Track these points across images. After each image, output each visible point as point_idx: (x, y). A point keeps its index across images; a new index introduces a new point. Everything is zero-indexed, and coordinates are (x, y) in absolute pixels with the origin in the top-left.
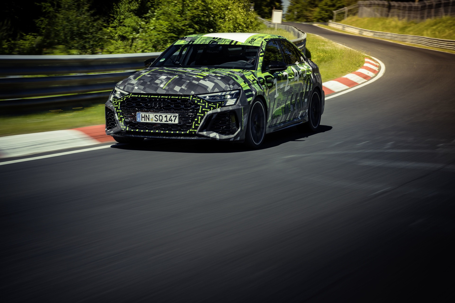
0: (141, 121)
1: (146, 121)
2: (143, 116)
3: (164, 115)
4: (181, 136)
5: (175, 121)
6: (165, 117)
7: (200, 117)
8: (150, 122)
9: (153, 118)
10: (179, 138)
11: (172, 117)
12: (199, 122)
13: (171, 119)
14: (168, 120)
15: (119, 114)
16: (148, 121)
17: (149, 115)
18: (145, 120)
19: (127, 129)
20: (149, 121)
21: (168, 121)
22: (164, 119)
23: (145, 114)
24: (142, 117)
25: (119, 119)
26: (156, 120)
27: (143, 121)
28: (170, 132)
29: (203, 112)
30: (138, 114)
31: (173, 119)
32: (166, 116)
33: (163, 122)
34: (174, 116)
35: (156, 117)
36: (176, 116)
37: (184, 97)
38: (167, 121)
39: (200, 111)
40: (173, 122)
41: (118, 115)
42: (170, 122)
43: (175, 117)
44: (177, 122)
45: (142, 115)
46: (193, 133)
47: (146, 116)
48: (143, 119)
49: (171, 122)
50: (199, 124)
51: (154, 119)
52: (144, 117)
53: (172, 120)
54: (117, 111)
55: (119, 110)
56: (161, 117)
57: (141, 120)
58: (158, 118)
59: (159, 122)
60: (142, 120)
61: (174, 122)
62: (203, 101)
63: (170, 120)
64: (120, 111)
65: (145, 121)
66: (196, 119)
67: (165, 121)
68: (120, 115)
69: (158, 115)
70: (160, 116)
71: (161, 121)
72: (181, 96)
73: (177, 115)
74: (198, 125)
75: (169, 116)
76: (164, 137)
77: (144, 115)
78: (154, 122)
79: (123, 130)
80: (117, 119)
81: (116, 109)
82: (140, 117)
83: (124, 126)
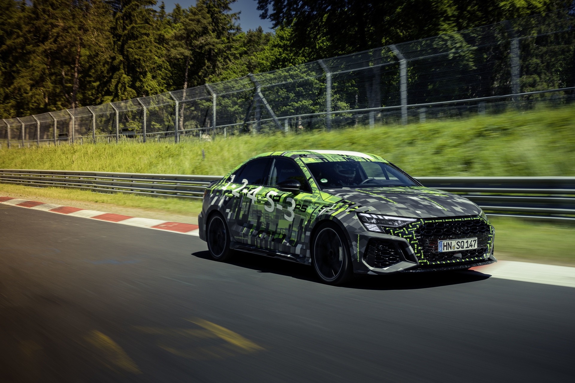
0: (443, 251)
1: (448, 249)
2: (445, 244)
3: (465, 241)
5: (475, 245)
7: (492, 239)
8: (452, 250)
9: (455, 245)
12: (492, 244)
14: (469, 246)
15: (416, 245)
16: (450, 250)
17: (451, 242)
19: (428, 263)
22: (466, 245)
23: (448, 242)
24: (444, 246)
25: (416, 252)
26: (458, 247)
27: (445, 251)
28: (470, 259)
30: (440, 243)
31: (473, 243)
32: (467, 242)
33: (465, 249)
34: (474, 241)
35: (458, 243)
36: (476, 240)
38: (468, 247)
40: (473, 248)
41: (413, 247)
42: (470, 248)
44: (476, 247)
47: (449, 244)
48: (445, 248)
51: (457, 246)
52: (446, 246)
53: (472, 246)
54: (412, 242)
55: (415, 240)
56: (462, 244)
57: (443, 249)
58: (460, 244)
59: (460, 249)
63: (470, 246)
64: (416, 242)
65: (447, 251)
66: (490, 242)
67: (466, 248)
68: (417, 247)
69: (460, 241)
70: (462, 242)
71: (463, 248)
73: (476, 238)
74: (491, 248)
75: (469, 240)
78: (456, 250)
79: (422, 264)
80: (413, 252)
81: (408, 240)
82: (442, 246)
83: (423, 259)
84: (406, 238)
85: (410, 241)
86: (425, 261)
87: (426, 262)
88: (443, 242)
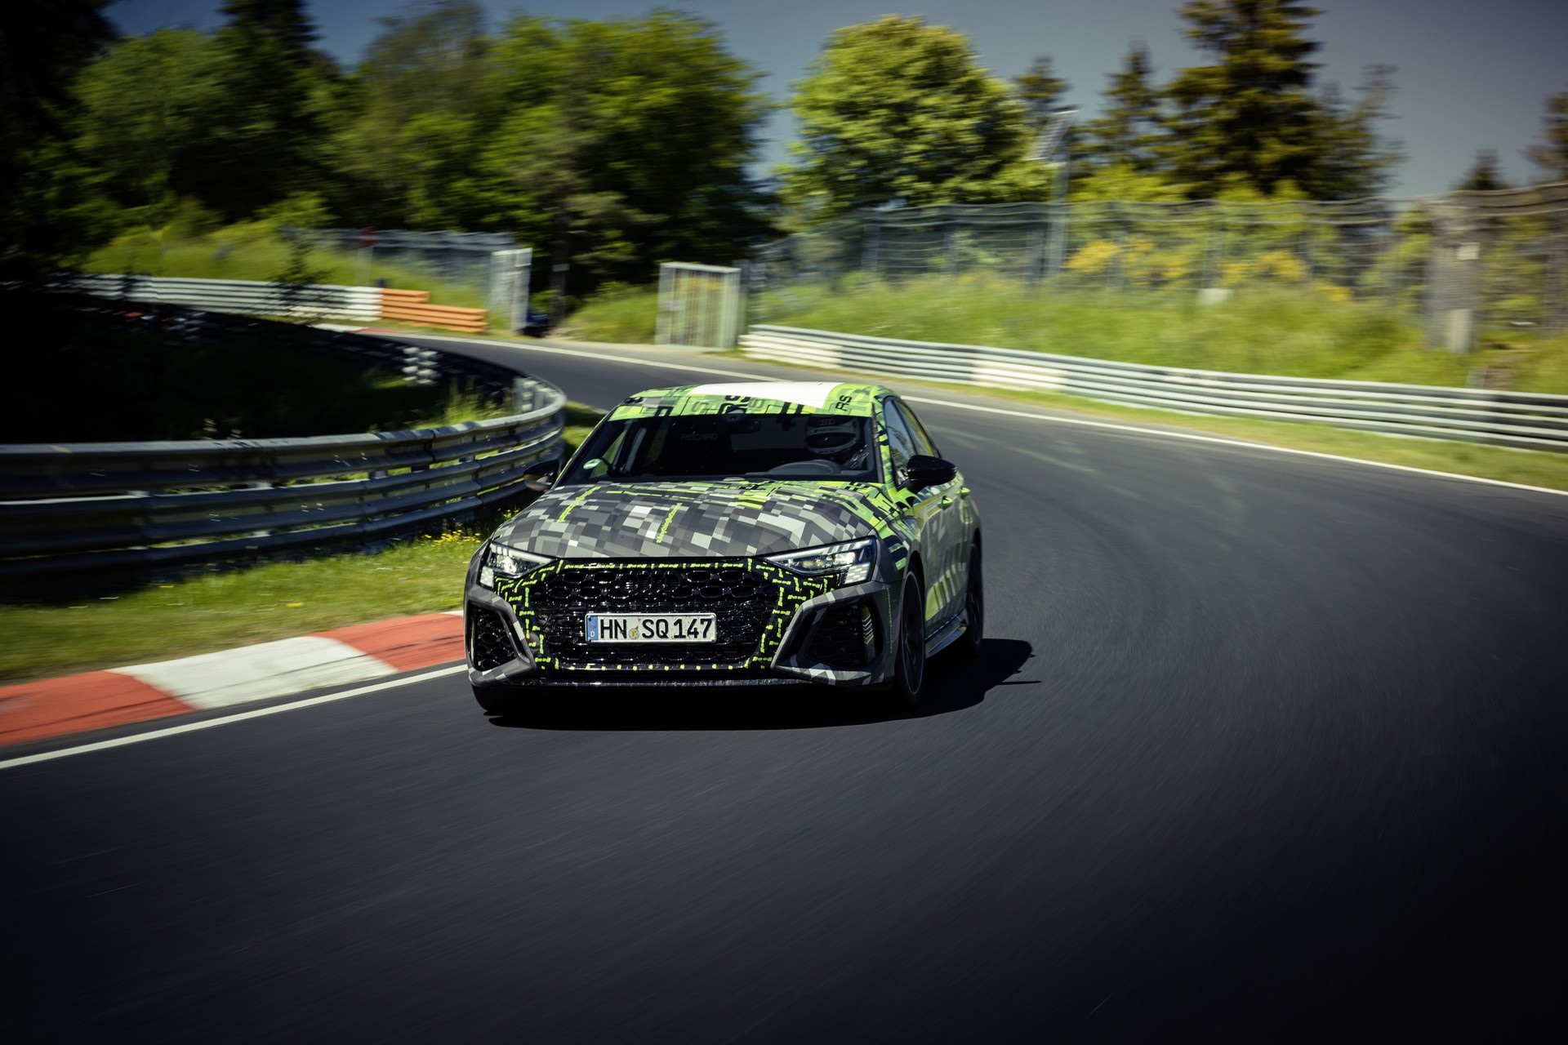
0: (601, 641)
1: (616, 637)
2: (607, 624)
3: (671, 621)
4: (724, 679)
5: (708, 634)
6: (675, 624)
7: (780, 621)
8: (628, 640)
9: (637, 628)
10: (720, 683)
11: (698, 622)
12: (779, 635)
13: (692, 630)
14: (684, 633)
15: (527, 621)
16: (621, 639)
17: (625, 621)
18: (611, 637)
19: (557, 666)
20: (625, 637)
21: (684, 637)
22: (673, 631)
23: (613, 618)
24: (603, 628)
25: (528, 636)
26: (648, 633)
27: (607, 639)
28: (690, 668)
29: (789, 605)
30: (590, 620)
31: (701, 628)
32: (679, 622)
33: (670, 639)
34: (702, 621)
35: (648, 624)
36: (710, 621)
37: (729, 562)
38: (681, 636)
39: (780, 603)
40: (700, 639)
41: (523, 624)
42: (691, 639)
43: (706, 623)
44: (712, 636)
45: (602, 621)
46: (762, 667)
47: (617, 624)
48: (607, 633)
49: (696, 637)
50: (779, 640)
51: (642, 631)
52: (610, 628)
53: (696, 633)
54: (521, 613)
55: (526, 609)
56: (662, 626)
57: (600, 636)
58: (653, 627)
59: (656, 639)
60: (602, 637)
61: (705, 636)
62: (784, 573)
63: (690, 633)
64: (529, 613)
65: (614, 640)
66: (770, 627)
67: (676, 637)
68: (531, 626)
69: (655, 620)
70: (658, 622)
71: (665, 636)
72: (719, 560)
73: (712, 615)
74: (777, 644)
75: (687, 622)
76: (674, 684)
77: (611, 621)
78: (642, 640)
79: (543, 668)
80: (521, 636)
81: (515, 607)
82: (596, 627)
83: (544, 656)
84: (512, 603)
85: (518, 610)
86: (548, 660)
87: (552, 664)
88: (599, 619)
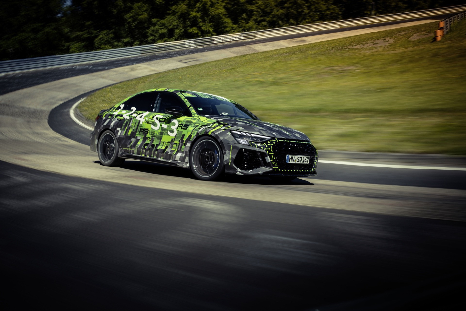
0: (289, 162)
3: (302, 157)
8: (294, 163)
16: (293, 162)
17: (294, 157)
19: (279, 170)
22: (303, 160)
23: (292, 156)
24: (290, 159)
25: (272, 160)
27: (290, 162)
30: (287, 156)
31: (307, 160)
32: (304, 158)
36: (308, 158)
40: (307, 163)
42: (305, 163)
44: (309, 162)
45: (290, 157)
51: (297, 160)
58: (299, 159)
59: (299, 163)
60: (289, 161)
61: (307, 162)
63: (305, 161)
64: (273, 153)
65: (292, 162)
67: (303, 162)
68: (273, 157)
69: (300, 157)
71: (301, 162)
75: (305, 157)
78: (297, 163)
79: (275, 170)
80: (270, 161)
81: (268, 151)
82: (288, 158)
83: (276, 167)
84: (266, 150)
85: (269, 153)
86: (278, 168)
88: (290, 156)
